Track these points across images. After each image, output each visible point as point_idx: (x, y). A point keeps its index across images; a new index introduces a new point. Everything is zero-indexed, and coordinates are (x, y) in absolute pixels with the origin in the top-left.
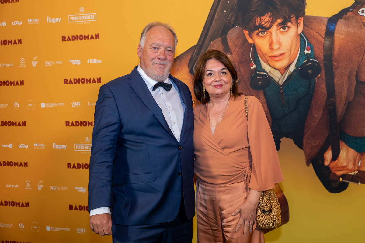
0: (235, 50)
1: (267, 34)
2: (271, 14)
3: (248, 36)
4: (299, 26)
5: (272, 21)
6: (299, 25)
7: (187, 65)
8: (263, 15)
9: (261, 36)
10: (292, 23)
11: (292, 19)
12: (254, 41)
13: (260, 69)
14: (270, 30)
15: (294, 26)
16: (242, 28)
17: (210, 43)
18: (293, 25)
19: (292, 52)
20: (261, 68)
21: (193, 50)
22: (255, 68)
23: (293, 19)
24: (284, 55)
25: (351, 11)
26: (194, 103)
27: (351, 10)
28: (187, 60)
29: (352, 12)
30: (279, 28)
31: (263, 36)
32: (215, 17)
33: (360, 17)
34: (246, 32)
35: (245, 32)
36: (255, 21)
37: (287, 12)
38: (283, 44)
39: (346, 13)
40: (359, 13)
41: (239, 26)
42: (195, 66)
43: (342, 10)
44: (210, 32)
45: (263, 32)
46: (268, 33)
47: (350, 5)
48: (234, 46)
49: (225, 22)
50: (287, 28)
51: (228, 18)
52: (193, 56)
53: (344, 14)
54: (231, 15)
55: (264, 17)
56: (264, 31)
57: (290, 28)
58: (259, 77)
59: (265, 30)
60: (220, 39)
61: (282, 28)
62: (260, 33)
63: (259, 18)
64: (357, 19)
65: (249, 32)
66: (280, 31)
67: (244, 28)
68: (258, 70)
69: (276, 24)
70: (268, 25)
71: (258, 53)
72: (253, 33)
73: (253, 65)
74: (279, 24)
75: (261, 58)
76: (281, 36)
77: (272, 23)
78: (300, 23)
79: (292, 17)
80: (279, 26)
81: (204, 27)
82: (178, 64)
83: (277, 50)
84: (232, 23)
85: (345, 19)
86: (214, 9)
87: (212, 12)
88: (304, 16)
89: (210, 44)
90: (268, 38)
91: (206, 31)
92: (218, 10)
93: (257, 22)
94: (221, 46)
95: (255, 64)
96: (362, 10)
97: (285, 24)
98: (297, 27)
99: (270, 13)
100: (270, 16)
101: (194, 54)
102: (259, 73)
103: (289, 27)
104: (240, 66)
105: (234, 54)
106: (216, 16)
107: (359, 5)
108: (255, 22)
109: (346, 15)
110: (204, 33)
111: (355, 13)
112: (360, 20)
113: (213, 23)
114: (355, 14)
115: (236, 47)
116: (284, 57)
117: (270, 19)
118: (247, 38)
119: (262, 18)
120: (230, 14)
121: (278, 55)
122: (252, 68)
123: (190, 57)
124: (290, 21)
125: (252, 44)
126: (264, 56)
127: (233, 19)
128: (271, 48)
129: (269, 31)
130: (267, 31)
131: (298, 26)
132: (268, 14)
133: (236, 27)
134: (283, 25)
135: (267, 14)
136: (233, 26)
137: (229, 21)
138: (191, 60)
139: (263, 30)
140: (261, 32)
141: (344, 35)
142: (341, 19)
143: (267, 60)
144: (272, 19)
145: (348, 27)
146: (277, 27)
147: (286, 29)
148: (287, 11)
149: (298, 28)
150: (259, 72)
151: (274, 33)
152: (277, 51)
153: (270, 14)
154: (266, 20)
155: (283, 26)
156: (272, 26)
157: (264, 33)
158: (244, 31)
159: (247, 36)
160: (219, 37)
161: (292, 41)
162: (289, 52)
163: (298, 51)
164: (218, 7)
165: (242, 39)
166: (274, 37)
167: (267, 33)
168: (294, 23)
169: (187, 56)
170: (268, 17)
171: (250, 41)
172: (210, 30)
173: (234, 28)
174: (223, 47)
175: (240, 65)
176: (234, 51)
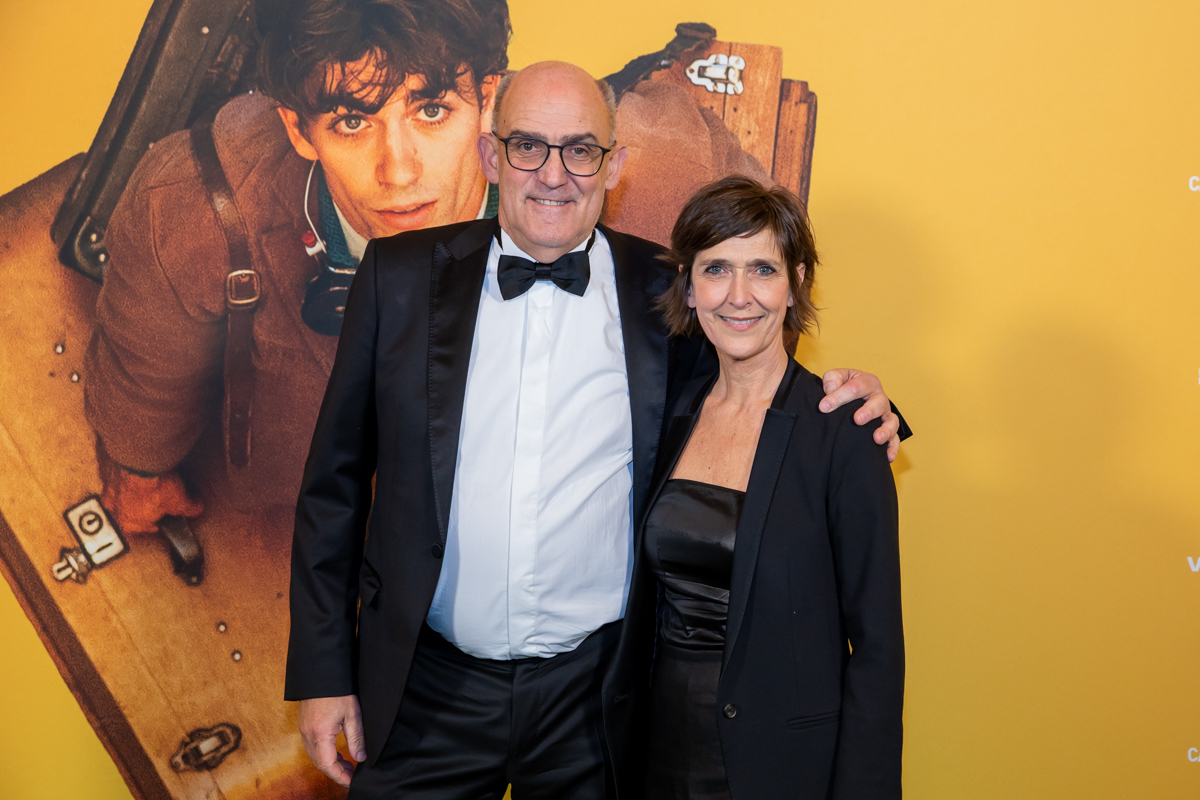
0: (244, 180)
1: (369, 130)
2: (382, 54)
3: (296, 131)
4: (486, 105)
5: (386, 81)
6: (484, 102)
7: (49, 229)
8: (354, 56)
9: (347, 135)
10: (459, 94)
11: (459, 80)
12: (318, 152)
13: (340, 258)
14: (381, 114)
15: (469, 106)
16: (272, 100)
17: (147, 148)
18: (464, 100)
19: (461, 200)
20: (343, 254)
21: (74, 174)
22: (322, 251)
23: (465, 80)
24: (430, 208)
25: (665, 67)
26: (78, 381)
27: (664, 62)
28: (48, 208)
29: (667, 70)
30: (412, 107)
31: (353, 135)
32: (166, 48)
33: (693, 89)
34: (290, 117)
35: (286, 115)
36: (325, 78)
37: (443, 51)
38: (426, 170)
39: (646, 73)
40: (688, 72)
41: (260, 90)
42: (80, 233)
43: (632, 62)
44: (144, 105)
45: (353, 121)
46: (373, 124)
47: (661, 47)
48: (242, 165)
49: (207, 72)
50: (441, 112)
51: (216, 55)
52: (75, 197)
53: (642, 76)
54: (228, 46)
55: (358, 65)
56: (359, 118)
57: (453, 113)
58: (337, 288)
59: (361, 113)
60: (186, 135)
61: (423, 111)
62: (343, 124)
63: (338, 67)
64: (684, 94)
65: (299, 115)
66: (418, 120)
67: (280, 101)
68: (334, 259)
69: (402, 92)
70: (372, 97)
71: (333, 195)
72: (316, 121)
73: (316, 240)
74: (414, 95)
75: (344, 215)
76: (419, 138)
77: (388, 88)
78: (488, 96)
79: (462, 74)
80: (412, 102)
81: (121, 83)
82: (11, 223)
83: (404, 188)
84: (234, 78)
85: (644, 94)
86: (162, 17)
87: (155, 30)
88: (503, 71)
89: (143, 153)
90: (371, 143)
91: (128, 102)
92: (177, 23)
93: (332, 79)
94: (190, 163)
95: (322, 239)
96: (700, 67)
97: (437, 97)
98: (477, 108)
99: (378, 52)
100: (381, 63)
101: (79, 187)
102: (337, 271)
103: (449, 109)
104: (264, 241)
105: (239, 196)
106: (168, 43)
107: (689, 50)
108: (324, 81)
109: (646, 78)
110: (119, 110)
111: (676, 76)
112: (694, 101)
113: (158, 71)
114: (678, 79)
115: (251, 170)
116: (429, 218)
117: (378, 74)
118: (293, 140)
119: (350, 65)
120: (227, 43)
121: (407, 206)
122: (310, 251)
123: (59, 197)
124: (453, 86)
125: (311, 162)
126: (355, 209)
127: (238, 62)
128: (381, 181)
129: (375, 116)
130: (369, 116)
131: (481, 107)
132: (371, 53)
133: (251, 92)
134: (429, 99)
135: (368, 53)
136: (239, 90)
137: (221, 69)
138: (63, 211)
139: (354, 112)
140: (348, 118)
141: (639, 150)
142: (631, 94)
143: (367, 224)
144: (388, 74)
145: (655, 121)
146: (406, 105)
147: (437, 113)
148: (443, 47)
149: (481, 112)
150: (336, 266)
151: (393, 125)
152: (404, 193)
153: (379, 56)
154: (363, 77)
155: (426, 101)
156: (389, 101)
157: (358, 125)
158: (279, 110)
159: (293, 133)
160: (181, 129)
161: (462, 159)
162: (450, 201)
163: (483, 196)
164: (176, 14)
165: (272, 143)
166: (394, 142)
167: (370, 126)
168: (470, 95)
169: (49, 194)
170: (371, 64)
171: (304, 150)
172: (146, 97)
173: (243, 98)
174: (196, 166)
175: (264, 239)
176: (242, 183)
